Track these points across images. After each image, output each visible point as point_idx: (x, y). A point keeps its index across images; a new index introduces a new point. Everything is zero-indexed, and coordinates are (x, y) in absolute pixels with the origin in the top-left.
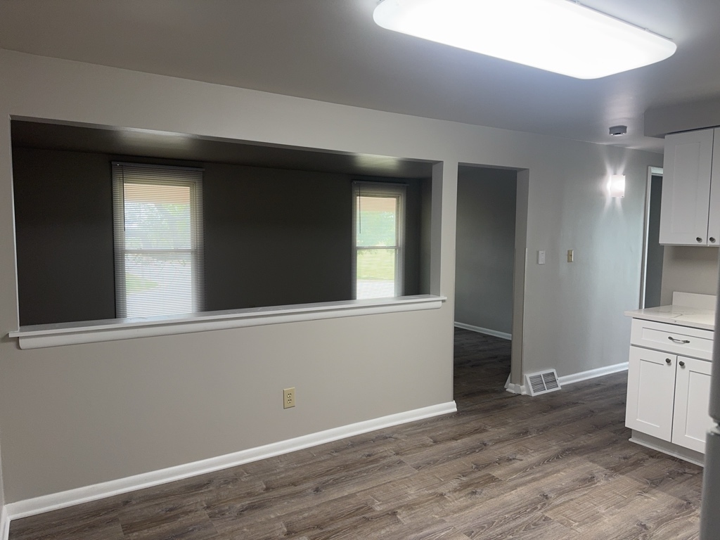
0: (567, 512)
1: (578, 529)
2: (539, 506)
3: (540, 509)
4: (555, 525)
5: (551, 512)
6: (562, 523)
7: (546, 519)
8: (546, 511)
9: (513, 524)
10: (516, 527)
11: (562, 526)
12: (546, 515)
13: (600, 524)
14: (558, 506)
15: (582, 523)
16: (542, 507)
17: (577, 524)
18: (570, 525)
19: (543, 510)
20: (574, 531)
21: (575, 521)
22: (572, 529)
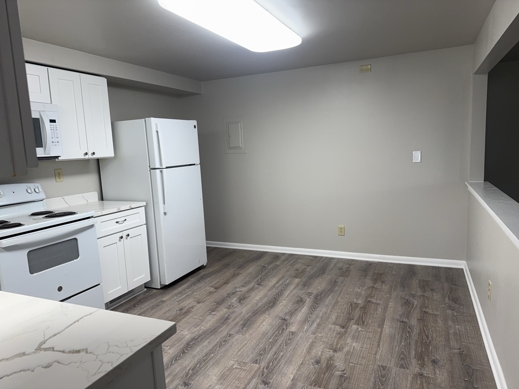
0: (244, 373)
1: (232, 362)
2: (265, 370)
3: (263, 369)
4: (248, 359)
5: (255, 369)
6: (245, 363)
7: (256, 362)
8: (259, 368)
9: (274, 349)
10: (271, 348)
11: (244, 361)
12: (257, 366)
13: (218, 373)
14: (253, 377)
15: (231, 369)
16: (263, 371)
17: (235, 366)
18: (239, 364)
19: (261, 369)
20: (235, 360)
21: (236, 368)
22: (237, 361)
